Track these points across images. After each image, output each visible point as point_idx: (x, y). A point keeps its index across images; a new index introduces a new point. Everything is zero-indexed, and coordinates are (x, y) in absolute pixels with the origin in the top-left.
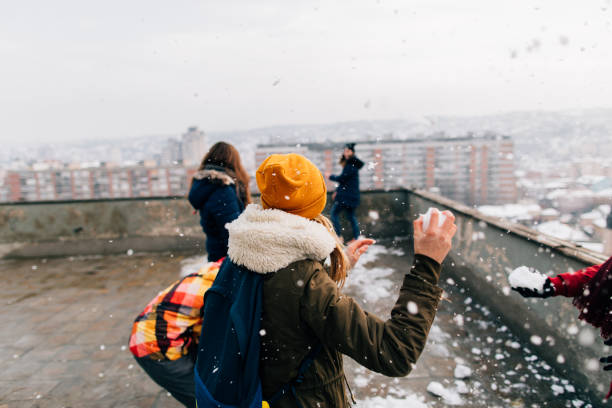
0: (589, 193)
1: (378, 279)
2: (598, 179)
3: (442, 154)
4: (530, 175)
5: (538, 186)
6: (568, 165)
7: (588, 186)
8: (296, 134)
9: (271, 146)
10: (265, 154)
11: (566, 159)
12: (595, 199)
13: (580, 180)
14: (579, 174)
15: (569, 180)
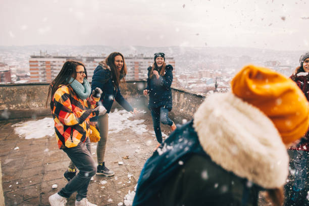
0: (205, 85)
1: (138, 124)
2: (208, 79)
3: (142, 66)
4: (182, 77)
5: (185, 82)
6: (197, 72)
7: (205, 82)
8: (58, 51)
9: (41, 57)
10: (37, 62)
11: (196, 70)
12: (207, 88)
13: (202, 79)
14: (201, 76)
15: (197, 79)
